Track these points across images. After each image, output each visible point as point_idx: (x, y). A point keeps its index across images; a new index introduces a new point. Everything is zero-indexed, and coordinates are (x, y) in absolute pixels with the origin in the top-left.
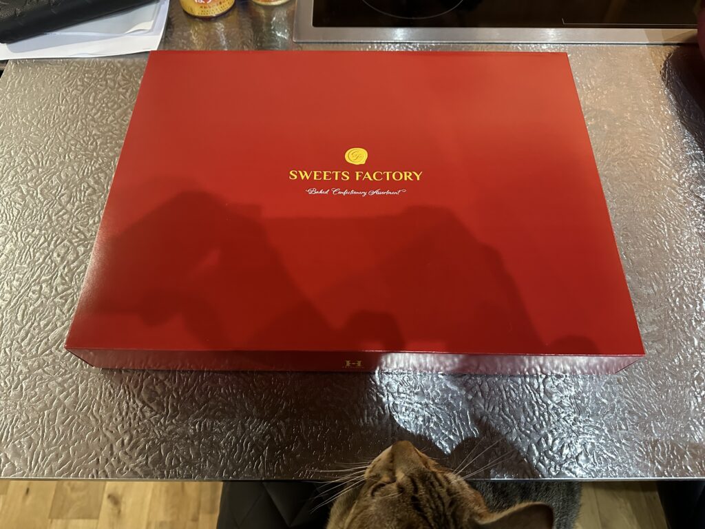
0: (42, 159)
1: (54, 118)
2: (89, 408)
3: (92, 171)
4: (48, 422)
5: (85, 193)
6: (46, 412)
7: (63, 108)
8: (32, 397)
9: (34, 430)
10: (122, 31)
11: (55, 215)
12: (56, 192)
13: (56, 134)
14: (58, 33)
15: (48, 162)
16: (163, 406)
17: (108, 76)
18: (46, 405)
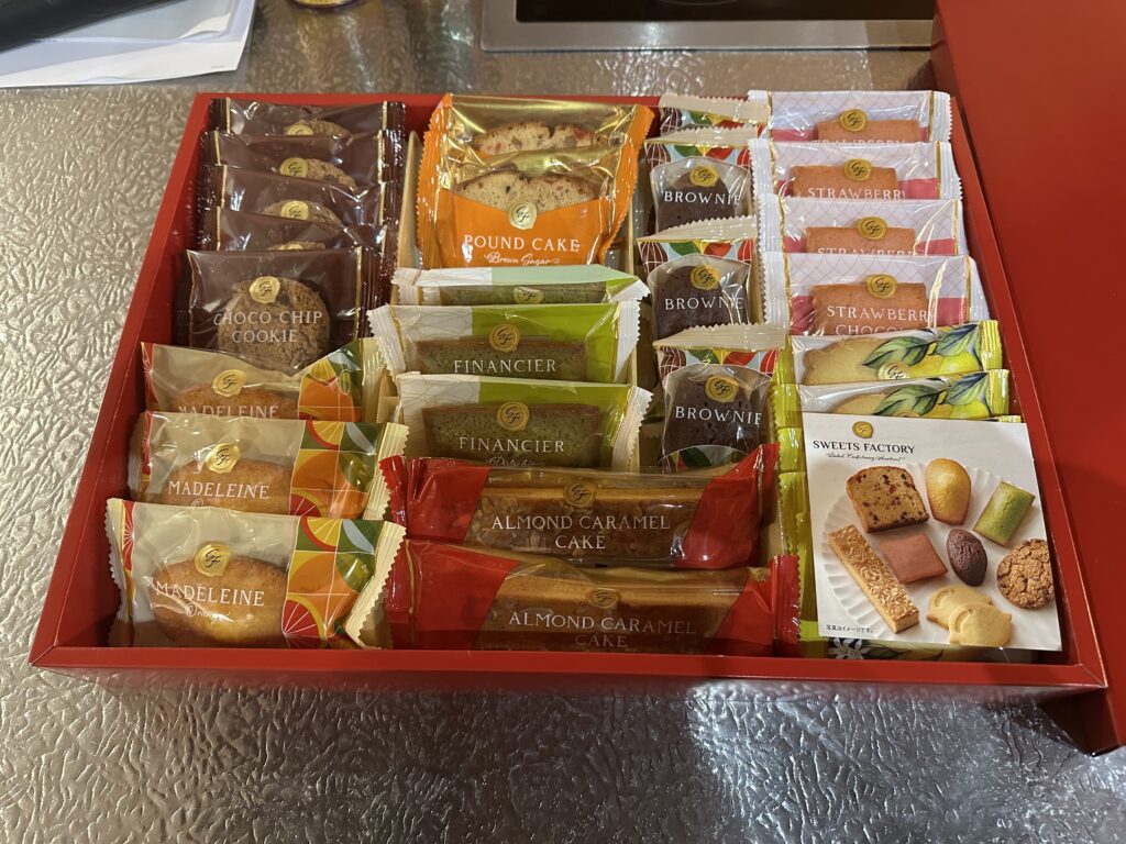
0: (34, 275)
1: (54, 197)
2: (121, 750)
3: (122, 298)
4: (48, 777)
5: (110, 338)
6: (43, 757)
7: (70, 179)
8: (18, 729)
9: (22, 793)
10: (176, 33)
11: (57, 382)
12: (58, 338)
13: (58, 228)
14: (61, 40)
15: (44, 281)
16: (256, 744)
17: (149, 119)
18: (44, 743)
